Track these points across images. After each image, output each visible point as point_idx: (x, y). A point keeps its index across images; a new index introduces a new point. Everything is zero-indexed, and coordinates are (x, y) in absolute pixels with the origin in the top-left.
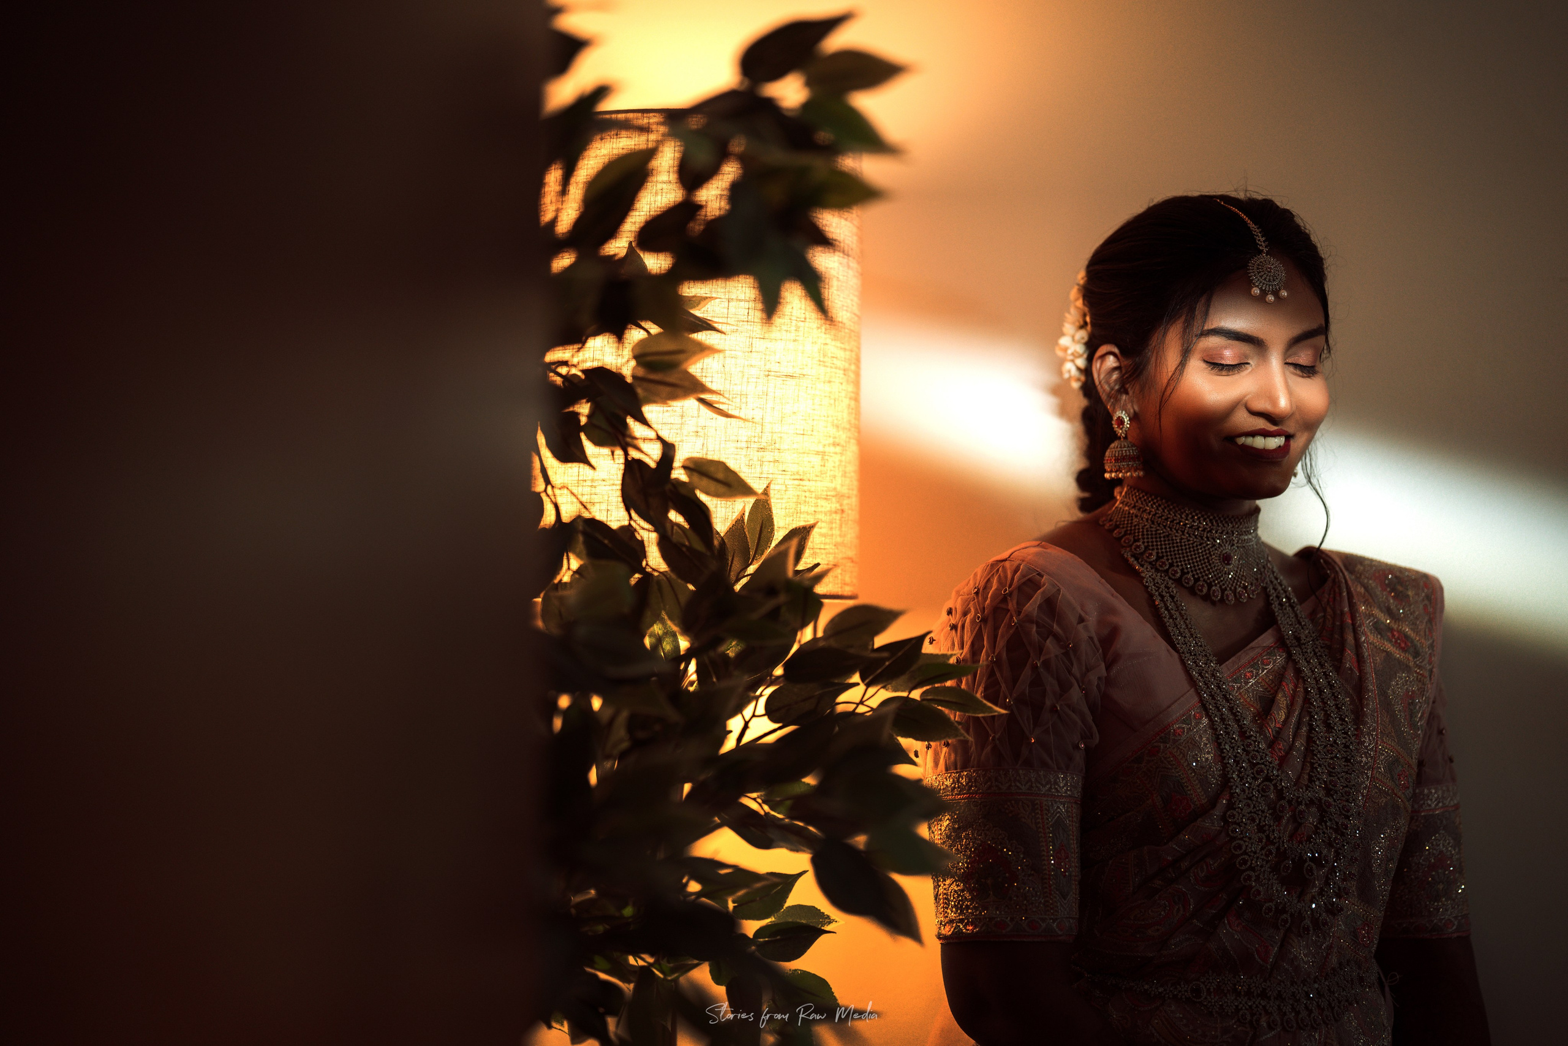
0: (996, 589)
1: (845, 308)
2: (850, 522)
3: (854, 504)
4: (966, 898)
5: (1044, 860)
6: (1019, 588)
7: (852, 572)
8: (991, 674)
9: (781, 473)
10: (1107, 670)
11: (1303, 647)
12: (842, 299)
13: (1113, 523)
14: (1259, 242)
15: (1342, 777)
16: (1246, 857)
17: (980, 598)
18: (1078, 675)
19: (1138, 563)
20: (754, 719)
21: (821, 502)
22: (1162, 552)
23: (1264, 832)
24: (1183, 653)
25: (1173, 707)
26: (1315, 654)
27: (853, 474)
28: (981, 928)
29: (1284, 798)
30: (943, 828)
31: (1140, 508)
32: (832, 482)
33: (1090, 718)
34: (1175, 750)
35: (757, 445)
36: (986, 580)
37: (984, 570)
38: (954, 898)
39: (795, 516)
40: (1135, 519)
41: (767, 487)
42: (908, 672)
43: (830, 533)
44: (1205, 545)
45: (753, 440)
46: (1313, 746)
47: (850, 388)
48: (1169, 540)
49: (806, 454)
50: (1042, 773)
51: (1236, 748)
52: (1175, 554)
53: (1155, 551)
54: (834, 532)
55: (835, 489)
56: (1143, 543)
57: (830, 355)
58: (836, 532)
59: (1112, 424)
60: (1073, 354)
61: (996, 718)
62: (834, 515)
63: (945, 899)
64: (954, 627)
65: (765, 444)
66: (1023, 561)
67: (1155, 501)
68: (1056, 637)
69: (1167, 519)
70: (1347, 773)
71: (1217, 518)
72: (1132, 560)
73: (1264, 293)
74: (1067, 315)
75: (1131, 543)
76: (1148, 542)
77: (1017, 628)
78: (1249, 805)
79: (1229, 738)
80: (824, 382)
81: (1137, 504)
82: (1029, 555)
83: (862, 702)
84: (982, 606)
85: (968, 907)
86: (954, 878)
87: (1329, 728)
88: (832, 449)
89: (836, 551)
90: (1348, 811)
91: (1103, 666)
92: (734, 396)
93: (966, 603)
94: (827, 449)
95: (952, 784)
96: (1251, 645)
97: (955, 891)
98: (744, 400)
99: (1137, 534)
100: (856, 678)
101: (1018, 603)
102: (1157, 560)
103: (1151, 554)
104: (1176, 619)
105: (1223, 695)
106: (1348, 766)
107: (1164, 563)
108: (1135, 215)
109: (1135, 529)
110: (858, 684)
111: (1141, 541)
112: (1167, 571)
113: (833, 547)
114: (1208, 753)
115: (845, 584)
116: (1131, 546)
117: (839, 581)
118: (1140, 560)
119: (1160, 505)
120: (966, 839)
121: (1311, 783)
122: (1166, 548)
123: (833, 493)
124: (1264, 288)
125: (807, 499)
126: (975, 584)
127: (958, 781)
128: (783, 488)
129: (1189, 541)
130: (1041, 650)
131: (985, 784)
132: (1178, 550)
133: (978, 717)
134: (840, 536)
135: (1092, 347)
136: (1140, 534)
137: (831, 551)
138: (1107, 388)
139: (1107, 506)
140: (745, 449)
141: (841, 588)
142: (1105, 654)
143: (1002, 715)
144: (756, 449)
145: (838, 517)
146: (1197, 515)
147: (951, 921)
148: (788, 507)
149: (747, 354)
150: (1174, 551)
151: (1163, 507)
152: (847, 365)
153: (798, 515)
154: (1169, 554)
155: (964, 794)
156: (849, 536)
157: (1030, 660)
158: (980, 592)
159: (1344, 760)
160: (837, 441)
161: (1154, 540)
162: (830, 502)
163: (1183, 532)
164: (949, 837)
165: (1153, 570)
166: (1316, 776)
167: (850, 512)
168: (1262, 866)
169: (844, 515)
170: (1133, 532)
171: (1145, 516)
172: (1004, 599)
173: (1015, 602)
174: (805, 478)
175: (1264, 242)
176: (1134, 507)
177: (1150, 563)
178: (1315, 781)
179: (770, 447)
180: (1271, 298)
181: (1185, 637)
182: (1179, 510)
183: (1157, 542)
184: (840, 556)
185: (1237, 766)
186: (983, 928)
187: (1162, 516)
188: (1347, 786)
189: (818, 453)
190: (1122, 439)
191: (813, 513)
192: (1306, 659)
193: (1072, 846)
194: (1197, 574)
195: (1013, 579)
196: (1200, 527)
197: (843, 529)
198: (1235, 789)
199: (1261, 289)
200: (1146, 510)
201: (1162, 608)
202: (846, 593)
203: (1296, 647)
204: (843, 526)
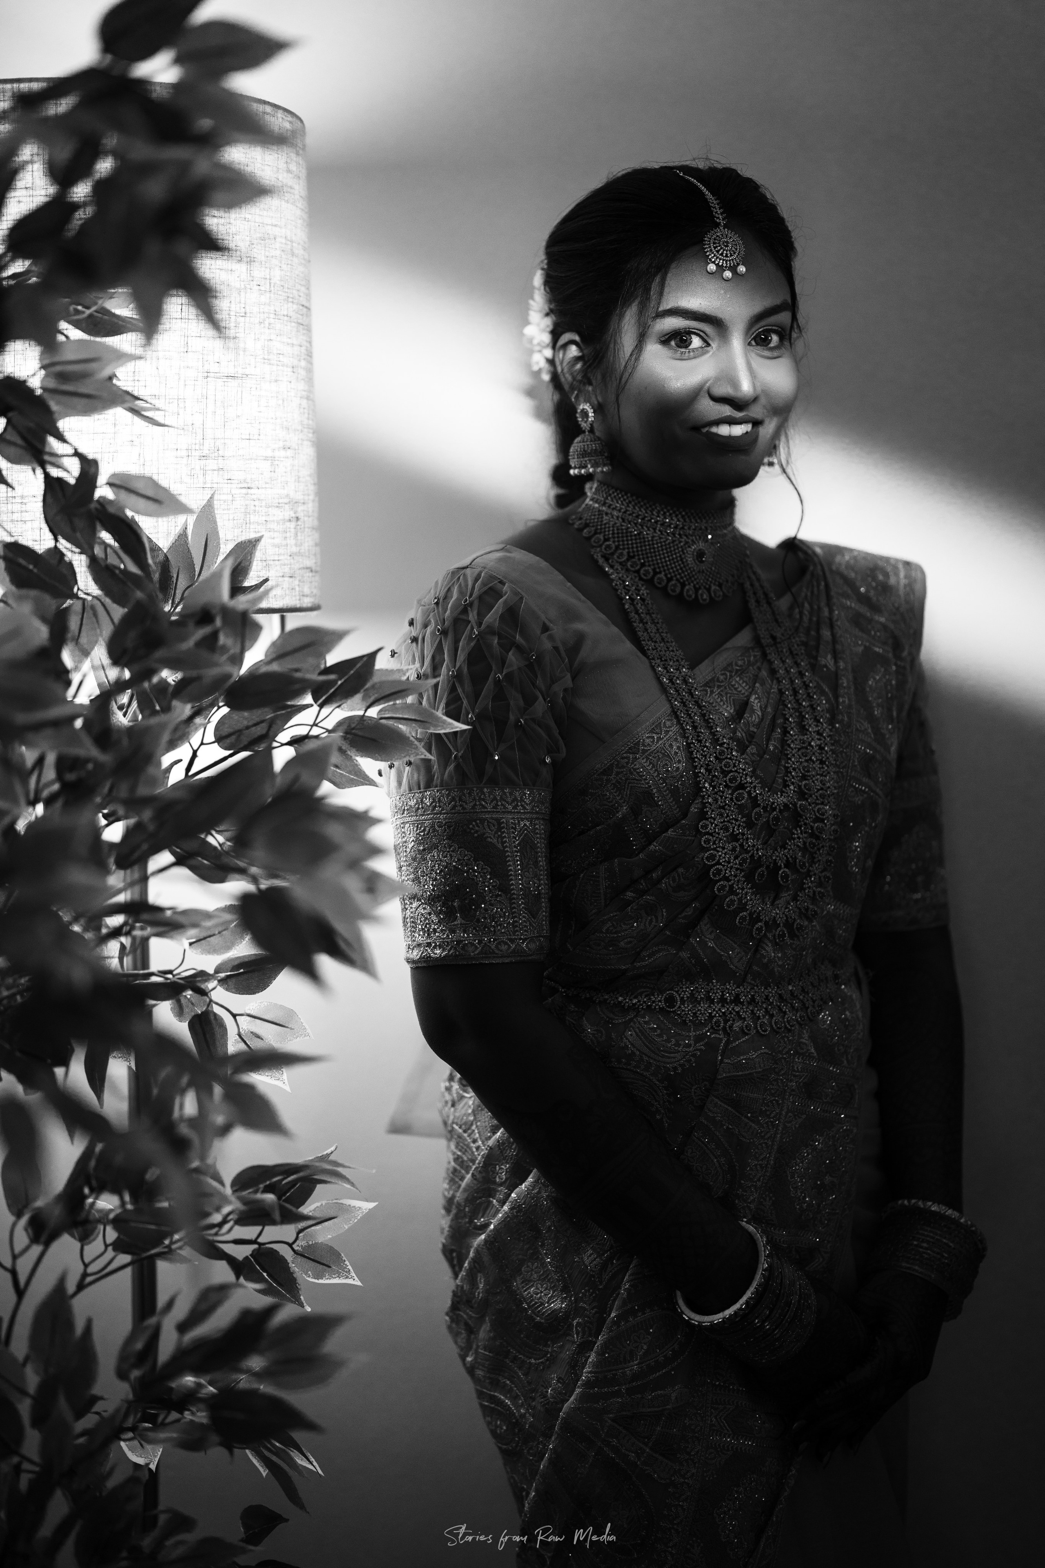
0: (457, 599)
1: (290, 300)
2: (307, 530)
3: (310, 510)
4: (433, 921)
5: (512, 880)
6: (480, 597)
7: (311, 582)
8: (453, 689)
9: (226, 481)
10: (573, 680)
11: (779, 646)
12: (287, 290)
13: (583, 521)
14: (717, 215)
15: (817, 780)
16: (720, 867)
17: (440, 609)
18: (543, 688)
19: (608, 563)
20: (202, 747)
21: (272, 511)
22: (633, 552)
23: (737, 840)
24: (653, 659)
25: (642, 715)
26: (791, 653)
27: (308, 478)
28: (449, 951)
29: (759, 805)
30: (408, 850)
31: (611, 505)
32: (284, 489)
33: (556, 732)
34: (645, 760)
35: (198, 453)
36: (446, 589)
37: (445, 578)
38: (421, 921)
39: (244, 527)
40: (605, 517)
41: (211, 498)
42: (362, 691)
43: (284, 543)
44: (677, 542)
45: (194, 448)
46: (787, 750)
47: (302, 386)
48: (640, 539)
49: (253, 461)
50: (507, 791)
51: (708, 756)
52: (647, 554)
53: (626, 550)
54: (288, 541)
55: (288, 495)
56: (614, 542)
57: (275, 352)
58: (292, 541)
59: (576, 418)
60: (539, 344)
61: (459, 735)
62: (288, 524)
63: (413, 922)
64: (414, 640)
65: (208, 452)
66: (485, 568)
67: (625, 497)
68: (519, 648)
69: (637, 517)
70: (822, 775)
71: (689, 514)
72: (601, 561)
73: (721, 269)
74: (531, 302)
75: (601, 542)
76: (618, 541)
77: (478, 640)
78: (721, 815)
79: (701, 746)
80: (270, 382)
81: (607, 501)
82: (491, 561)
83: (315, 724)
84: (442, 618)
85: (435, 931)
86: (420, 901)
87: (803, 729)
88: (282, 453)
89: (292, 561)
90: (823, 814)
91: (569, 676)
92: (171, 401)
93: (426, 614)
94: (277, 454)
95: (416, 804)
96: (725, 646)
97: (422, 914)
98: (182, 405)
99: (607, 533)
100: (308, 699)
101: (479, 614)
102: (628, 560)
103: (621, 554)
104: (647, 623)
105: (695, 701)
106: (823, 768)
107: (635, 563)
108: (593, 190)
109: (605, 528)
110: (312, 705)
111: (612, 540)
112: (638, 572)
113: (289, 558)
114: (679, 761)
115: (303, 596)
116: (601, 546)
117: (297, 593)
118: (610, 561)
119: (630, 502)
120: (432, 861)
121: (785, 788)
122: (637, 547)
123: (286, 500)
124: (720, 264)
125: (257, 508)
126: (436, 593)
127: (422, 801)
128: (230, 497)
129: (660, 538)
130: (503, 662)
131: (449, 804)
132: (650, 549)
133: (440, 734)
134: (296, 545)
135: (556, 334)
136: (611, 532)
137: (286, 562)
138: (570, 378)
139: (576, 504)
140: (185, 459)
141: (300, 600)
142: (571, 663)
143: (465, 730)
144: (198, 458)
145: (292, 525)
146: (668, 511)
147: (419, 945)
148: (235, 518)
149: (182, 354)
150: (646, 550)
151: (633, 503)
152: (296, 362)
153: (248, 525)
154: (640, 553)
155: (428, 815)
156: (306, 544)
157: (493, 673)
158: (440, 602)
159: (818, 762)
160: (288, 444)
161: (625, 539)
162: (282, 510)
163: (655, 529)
164: (414, 859)
165: (623, 572)
166: (790, 780)
167: (306, 519)
168: (735, 876)
169: (299, 523)
170: (603, 530)
171: (615, 513)
172: (465, 611)
173: (475, 612)
174: (253, 486)
175: (722, 214)
176: (604, 504)
177: (621, 563)
178: (789, 786)
179: (213, 455)
180: (728, 274)
181: (656, 642)
182: (650, 506)
183: (627, 540)
184: (297, 566)
185: (709, 775)
186: (451, 952)
187: (633, 513)
188: (822, 789)
189: (266, 459)
190: (587, 433)
191: (264, 522)
192: (781, 659)
193: (541, 863)
194: (670, 573)
195: (473, 588)
196: (672, 524)
197: (299, 538)
198: (708, 799)
199: (717, 265)
200: (616, 507)
201: (631, 612)
202: (305, 605)
203: (771, 646)
204: (299, 534)
